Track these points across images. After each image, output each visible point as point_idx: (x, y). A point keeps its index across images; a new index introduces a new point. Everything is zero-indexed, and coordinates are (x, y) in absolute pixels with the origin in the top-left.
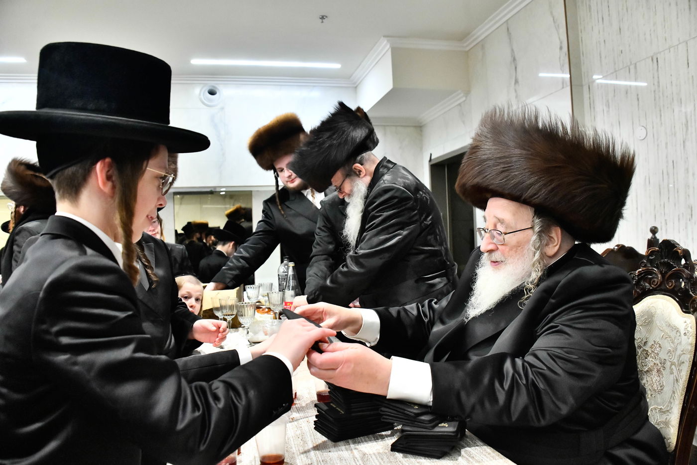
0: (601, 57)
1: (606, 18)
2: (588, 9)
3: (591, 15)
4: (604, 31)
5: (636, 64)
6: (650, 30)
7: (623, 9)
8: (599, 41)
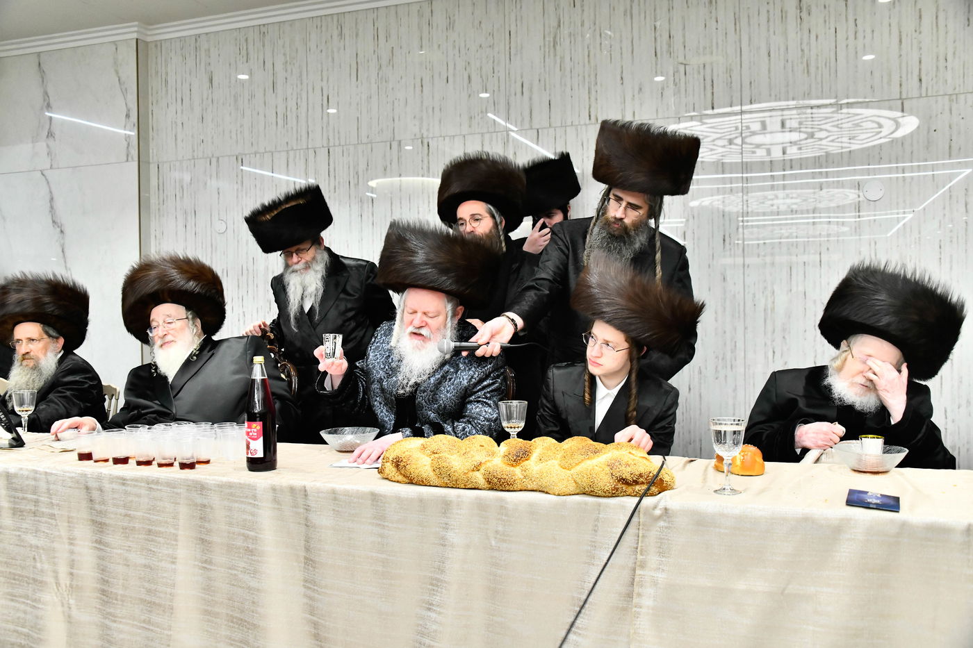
0: (176, 139)
1: (186, 100)
2: (164, 85)
3: (167, 90)
4: (182, 113)
5: (218, 158)
6: (237, 131)
7: (207, 99)
8: (176, 122)
